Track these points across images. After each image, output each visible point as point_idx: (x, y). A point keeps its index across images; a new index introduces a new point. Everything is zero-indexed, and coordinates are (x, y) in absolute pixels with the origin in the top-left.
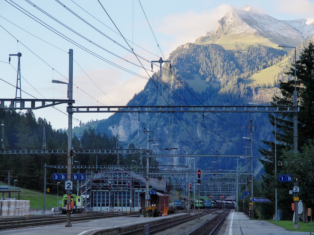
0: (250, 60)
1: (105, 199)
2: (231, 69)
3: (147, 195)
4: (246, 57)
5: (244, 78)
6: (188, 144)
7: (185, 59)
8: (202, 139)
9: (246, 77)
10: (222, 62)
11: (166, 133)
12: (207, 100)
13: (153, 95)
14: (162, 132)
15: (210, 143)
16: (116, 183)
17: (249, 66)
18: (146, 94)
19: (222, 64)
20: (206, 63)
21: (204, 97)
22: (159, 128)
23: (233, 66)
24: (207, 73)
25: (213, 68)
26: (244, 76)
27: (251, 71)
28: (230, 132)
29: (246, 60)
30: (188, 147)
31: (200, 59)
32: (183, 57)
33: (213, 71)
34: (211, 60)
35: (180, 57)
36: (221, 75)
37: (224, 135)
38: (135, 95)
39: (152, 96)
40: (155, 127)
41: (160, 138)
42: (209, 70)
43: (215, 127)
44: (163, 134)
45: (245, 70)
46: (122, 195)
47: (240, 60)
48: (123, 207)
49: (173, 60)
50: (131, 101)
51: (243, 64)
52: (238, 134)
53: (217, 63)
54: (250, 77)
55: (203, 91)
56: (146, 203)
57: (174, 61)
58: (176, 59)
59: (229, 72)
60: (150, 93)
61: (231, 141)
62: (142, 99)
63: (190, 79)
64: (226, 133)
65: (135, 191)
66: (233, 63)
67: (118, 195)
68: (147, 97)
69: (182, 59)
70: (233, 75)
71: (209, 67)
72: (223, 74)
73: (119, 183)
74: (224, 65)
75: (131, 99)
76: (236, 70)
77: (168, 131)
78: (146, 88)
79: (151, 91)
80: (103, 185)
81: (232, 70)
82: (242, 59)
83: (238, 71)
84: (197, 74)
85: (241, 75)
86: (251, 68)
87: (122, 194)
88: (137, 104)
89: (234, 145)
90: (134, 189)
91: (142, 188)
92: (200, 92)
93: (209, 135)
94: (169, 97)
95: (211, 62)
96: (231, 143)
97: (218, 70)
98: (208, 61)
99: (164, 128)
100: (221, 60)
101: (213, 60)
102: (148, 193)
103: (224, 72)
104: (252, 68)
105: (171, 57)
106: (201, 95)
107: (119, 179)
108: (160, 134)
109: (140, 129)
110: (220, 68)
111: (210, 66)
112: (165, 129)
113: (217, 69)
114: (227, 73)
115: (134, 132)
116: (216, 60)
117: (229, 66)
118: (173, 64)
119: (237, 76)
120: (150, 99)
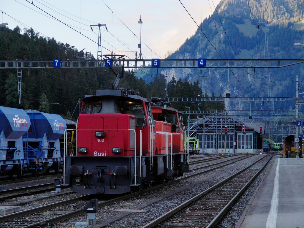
0: (299, 4)
1: (210, 142)
2: (281, 13)
3: (297, 138)
4: (296, 1)
5: (294, 22)
6: (239, 88)
7: (235, 4)
8: (253, 83)
9: (297, 21)
10: (272, 7)
11: (218, 77)
12: (258, 44)
13: (205, 40)
14: (213, 76)
15: (261, 86)
16: (220, 127)
17: (299, 10)
18: (197, 39)
19: (272, 9)
20: (256, 7)
21: (254, 41)
22: (210, 72)
23: (283, 10)
24: (258, 18)
25: (264, 13)
26: (294, 20)
27: (301, 15)
28: (280, 75)
29: (296, 5)
30: (239, 90)
31: (250, 4)
32: (233, 2)
33: (263, 16)
34: (261, 4)
35: (230, 2)
36: (271, 19)
37: (274, 79)
38: (187, 40)
39: (203, 41)
40: (206, 71)
41: (212, 81)
42: (259, 15)
43: (265, 71)
44: (214, 78)
45: (295, 14)
46: (226, 138)
47: (290, 5)
48: (226, 149)
49: (223, 5)
50: (182, 46)
51: (293, 8)
52: (288, 78)
53: (267, 7)
54: (300, 21)
55: (253, 36)
56: (296, 145)
57: (225, 6)
58: (226, 4)
59: (279, 16)
60: (201, 38)
61: (281, 85)
62: (193, 44)
63: (241, 23)
64: (276, 77)
65: (238, 134)
66: (283, 7)
67: (222, 138)
68: (198, 41)
69: (232, 5)
70: (283, 19)
71: (259, 12)
72: (273, 18)
73: (223, 127)
74: (274, 10)
75: (183, 44)
76: (286, 14)
77: (219, 75)
78: (197, 33)
79: (202, 36)
80: (208, 128)
81: (282, 15)
82: (292, 4)
83: (288, 16)
84: (247, 19)
85: (291, 19)
86: (300, 12)
87: (226, 136)
88: (189, 49)
89: (284, 88)
90: (236, 132)
91: (248, 131)
92: (251, 37)
93: (259, 79)
94: (220, 42)
95: (261, 6)
96: (281, 87)
97: (268, 15)
98: (258, 5)
99: (215, 72)
100: (271, 5)
101: (263, 5)
102: (297, 136)
103: (274, 16)
104: (302, 12)
105: (222, 2)
106: (251, 39)
107: (222, 123)
108: (212, 79)
109: (192, 73)
110: (270, 13)
111: (261, 11)
112: (217, 73)
113: (267, 13)
114: (277, 18)
115: (186, 76)
116: (266, 4)
117: (279, 11)
118: (224, 9)
119: (287, 20)
120: (201, 43)
